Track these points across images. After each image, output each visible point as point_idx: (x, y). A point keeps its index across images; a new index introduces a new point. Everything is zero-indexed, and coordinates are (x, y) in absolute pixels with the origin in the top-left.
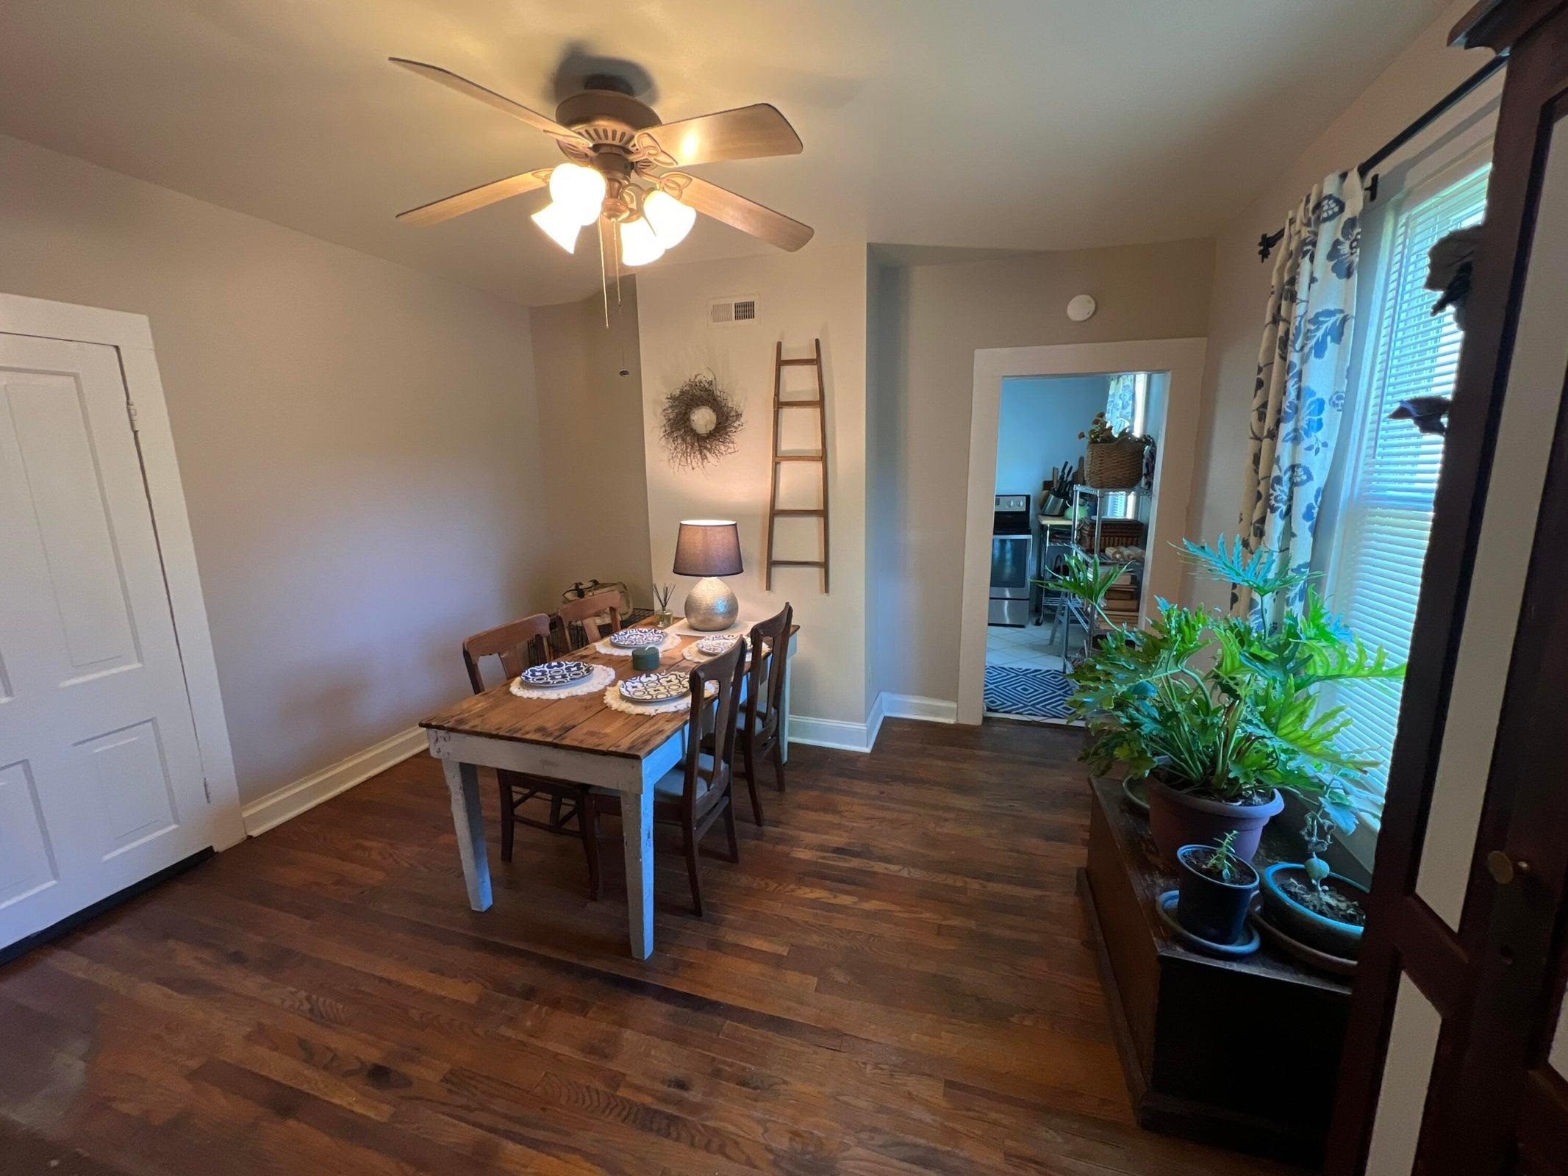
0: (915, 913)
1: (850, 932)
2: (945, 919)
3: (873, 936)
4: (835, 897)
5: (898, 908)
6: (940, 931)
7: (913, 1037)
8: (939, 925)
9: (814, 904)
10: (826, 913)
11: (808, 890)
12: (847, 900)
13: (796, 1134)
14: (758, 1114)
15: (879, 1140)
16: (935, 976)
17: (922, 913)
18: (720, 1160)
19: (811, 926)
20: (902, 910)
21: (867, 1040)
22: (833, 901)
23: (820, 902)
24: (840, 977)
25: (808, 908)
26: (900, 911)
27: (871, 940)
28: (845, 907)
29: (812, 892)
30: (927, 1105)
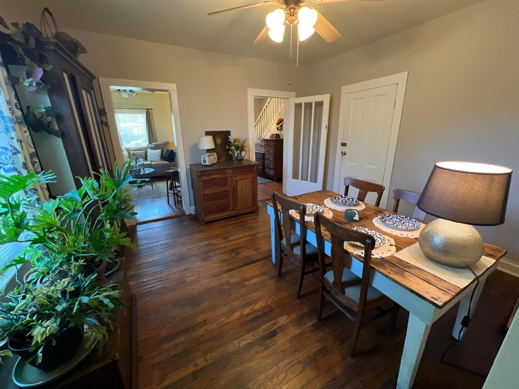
0: (219, 323)
1: (235, 300)
2: (206, 330)
3: (226, 304)
4: (251, 309)
5: (226, 321)
6: (205, 323)
7: (198, 286)
8: (207, 325)
9: (255, 302)
10: (248, 301)
11: (263, 305)
12: (247, 311)
13: (211, 260)
14: (220, 259)
15: (196, 267)
16: (200, 304)
17: (216, 325)
18: (221, 252)
19: (248, 294)
20: (224, 322)
21: (208, 279)
22: (250, 307)
23: (254, 304)
24: (225, 287)
25: (255, 299)
26: (225, 320)
27: (226, 303)
28: (245, 308)
29: (261, 305)
30: (188, 277)
